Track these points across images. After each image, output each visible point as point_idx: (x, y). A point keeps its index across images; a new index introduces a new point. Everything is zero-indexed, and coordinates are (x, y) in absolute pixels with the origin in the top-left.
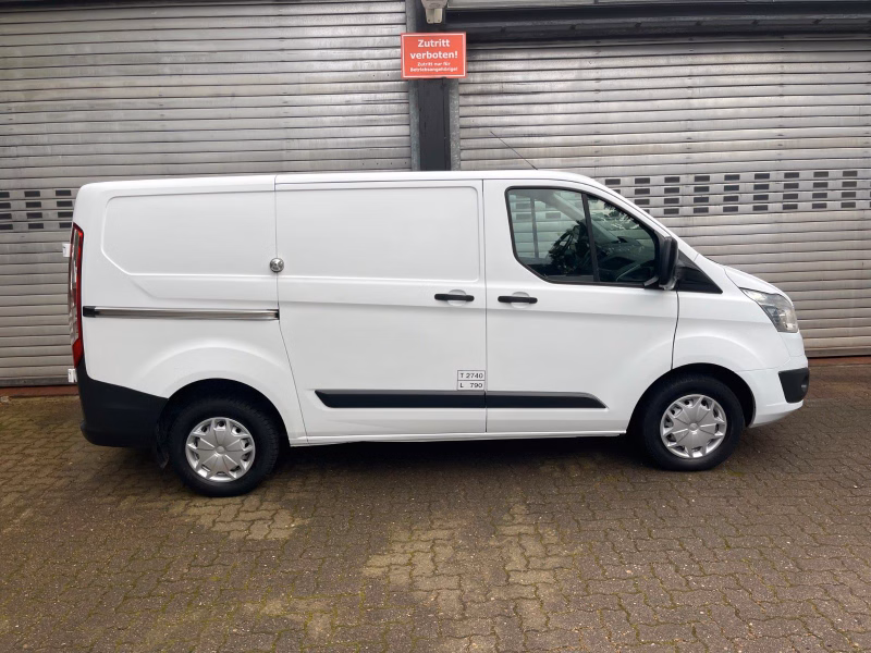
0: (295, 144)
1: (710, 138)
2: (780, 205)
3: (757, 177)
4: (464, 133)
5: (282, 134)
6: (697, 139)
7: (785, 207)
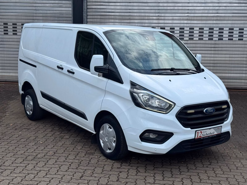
0: (38, 12)
1: (166, 16)
2: (188, 38)
3: (180, 29)
4: (88, 10)
5: (34, 8)
6: (161, 16)
7: (189, 39)
